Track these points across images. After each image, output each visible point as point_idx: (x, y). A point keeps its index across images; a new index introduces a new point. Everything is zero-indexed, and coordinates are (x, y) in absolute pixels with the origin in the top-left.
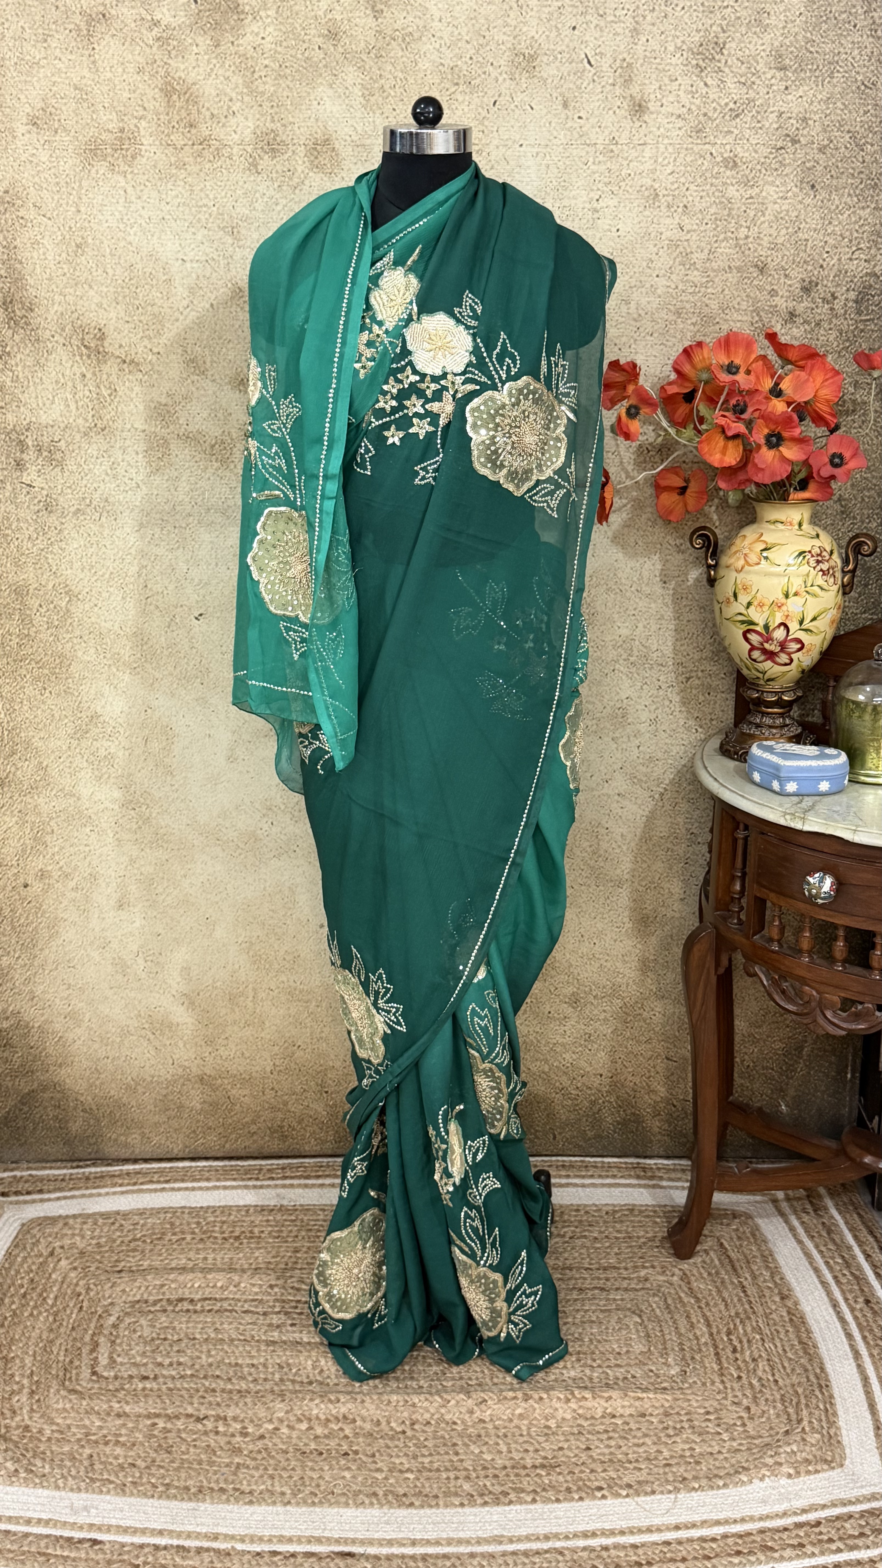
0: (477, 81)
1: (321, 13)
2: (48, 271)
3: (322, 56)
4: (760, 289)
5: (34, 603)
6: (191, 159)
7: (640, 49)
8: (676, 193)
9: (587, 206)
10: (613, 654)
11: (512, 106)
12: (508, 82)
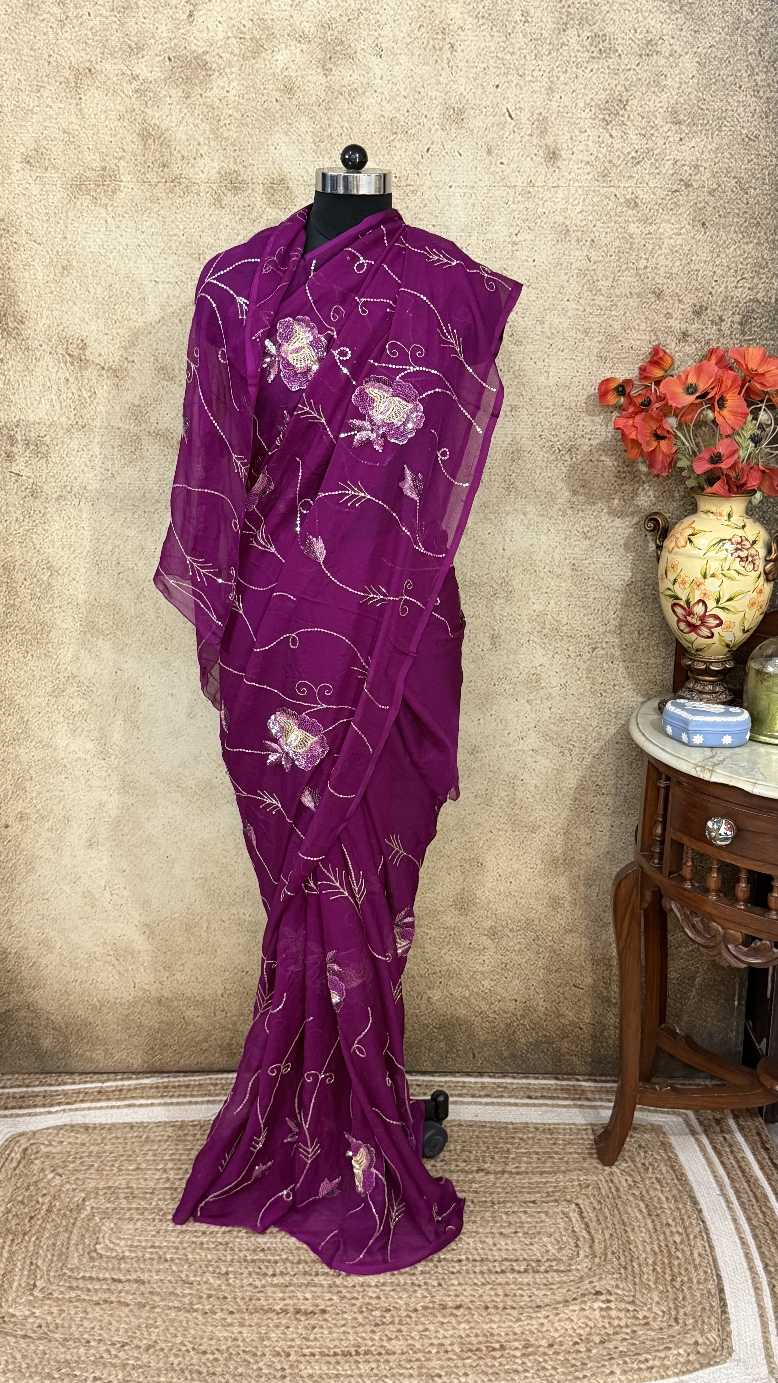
0: (413, 131)
1: (278, 71)
2: (37, 289)
3: (279, 107)
4: (657, 312)
5: (19, 577)
6: (164, 195)
7: (554, 104)
8: (585, 229)
9: (508, 239)
10: (528, 627)
11: (444, 153)
12: (440, 132)
